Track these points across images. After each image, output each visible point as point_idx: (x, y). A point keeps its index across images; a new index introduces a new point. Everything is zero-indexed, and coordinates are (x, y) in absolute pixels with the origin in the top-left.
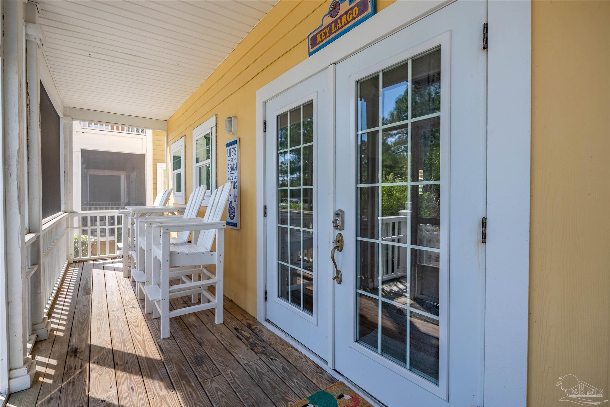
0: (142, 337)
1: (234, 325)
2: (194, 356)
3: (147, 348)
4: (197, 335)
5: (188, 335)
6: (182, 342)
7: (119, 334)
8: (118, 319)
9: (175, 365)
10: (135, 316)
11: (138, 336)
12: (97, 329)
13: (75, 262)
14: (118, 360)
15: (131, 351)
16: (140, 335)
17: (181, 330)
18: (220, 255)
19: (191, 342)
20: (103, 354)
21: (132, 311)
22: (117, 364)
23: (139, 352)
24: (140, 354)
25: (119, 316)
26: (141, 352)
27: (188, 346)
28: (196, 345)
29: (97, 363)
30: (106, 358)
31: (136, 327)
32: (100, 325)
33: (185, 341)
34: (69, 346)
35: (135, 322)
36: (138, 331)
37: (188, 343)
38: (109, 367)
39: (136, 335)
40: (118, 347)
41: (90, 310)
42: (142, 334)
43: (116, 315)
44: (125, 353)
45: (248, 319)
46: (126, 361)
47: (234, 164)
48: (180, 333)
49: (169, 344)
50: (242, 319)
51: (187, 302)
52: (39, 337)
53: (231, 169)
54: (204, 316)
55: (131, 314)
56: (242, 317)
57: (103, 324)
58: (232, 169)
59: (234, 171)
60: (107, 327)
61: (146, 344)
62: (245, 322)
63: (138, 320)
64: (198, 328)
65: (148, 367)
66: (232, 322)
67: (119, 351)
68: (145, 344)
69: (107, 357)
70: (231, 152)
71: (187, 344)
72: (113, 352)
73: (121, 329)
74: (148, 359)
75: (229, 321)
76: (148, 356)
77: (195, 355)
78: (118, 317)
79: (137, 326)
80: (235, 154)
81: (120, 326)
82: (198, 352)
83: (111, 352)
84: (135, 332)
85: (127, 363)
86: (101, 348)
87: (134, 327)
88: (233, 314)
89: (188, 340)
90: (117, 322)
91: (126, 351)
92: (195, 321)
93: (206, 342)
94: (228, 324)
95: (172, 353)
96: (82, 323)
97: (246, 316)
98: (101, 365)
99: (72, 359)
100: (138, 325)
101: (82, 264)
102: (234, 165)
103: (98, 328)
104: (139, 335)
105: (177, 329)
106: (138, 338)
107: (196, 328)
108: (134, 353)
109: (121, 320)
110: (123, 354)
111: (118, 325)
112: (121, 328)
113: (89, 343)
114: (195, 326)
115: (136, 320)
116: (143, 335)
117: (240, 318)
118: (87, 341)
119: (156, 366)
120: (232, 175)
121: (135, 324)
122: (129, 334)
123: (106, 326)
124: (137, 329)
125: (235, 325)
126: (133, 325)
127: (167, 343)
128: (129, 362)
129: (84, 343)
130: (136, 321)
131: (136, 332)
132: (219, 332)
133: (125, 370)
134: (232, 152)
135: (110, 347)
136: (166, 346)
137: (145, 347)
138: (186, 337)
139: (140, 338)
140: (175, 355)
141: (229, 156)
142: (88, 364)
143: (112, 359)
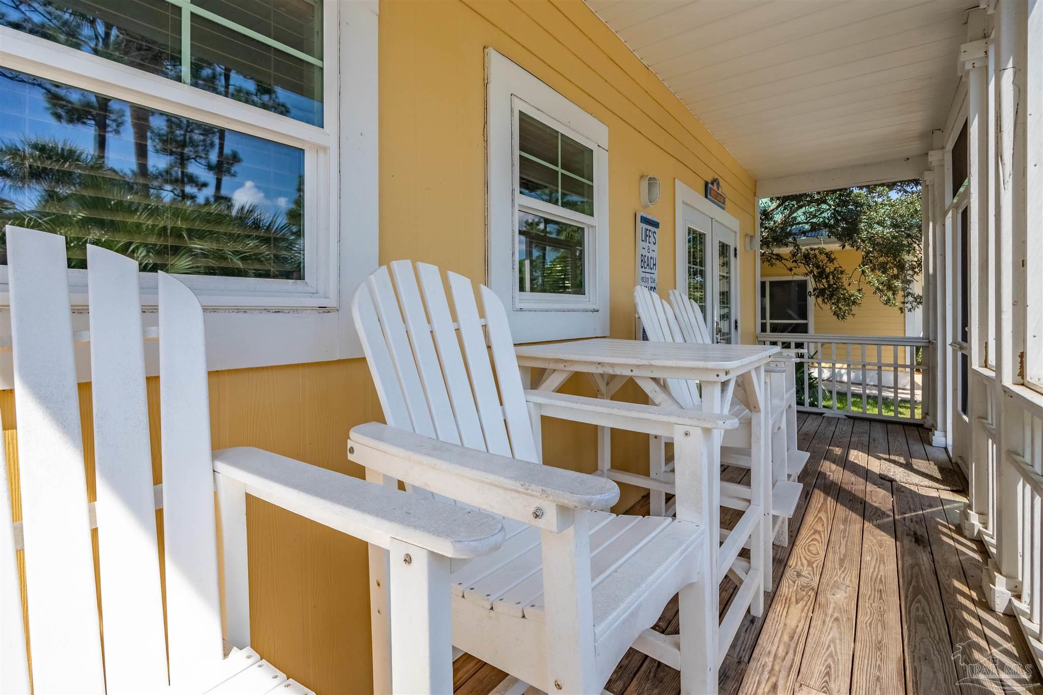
0: (820, 515)
3: (822, 502)
7: (849, 533)
8: (842, 561)
10: (809, 550)
11: (824, 519)
12: (885, 561)
14: (861, 507)
15: (840, 507)
20: (876, 520)
21: (808, 565)
22: (861, 503)
23: (832, 504)
24: (832, 500)
25: (837, 566)
26: (831, 502)
29: (884, 514)
30: (874, 514)
31: (820, 531)
32: (879, 567)
35: (816, 540)
36: (820, 525)
38: (871, 504)
39: (825, 521)
40: (857, 517)
41: (905, 627)
42: (817, 519)
43: (843, 572)
44: (850, 509)
46: (851, 502)
47: (651, 258)
53: (646, 264)
55: (813, 560)
57: (873, 565)
58: (648, 265)
59: (651, 269)
61: (819, 505)
63: (809, 540)
65: (830, 489)
67: (856, 513)
68: (821, 507)
69: (872, 514)
70: (647, 236)
72: (864, 516)
73: (843, 540)
76: (826, 495)
78: (841, 566)
79: (816, 532)
80: (655, 244)
81: (843, 546)
83: (866, 517)
84: (825, 525)
85: (850, 500)
86: (879, 527)
87: (822, 533)
90: (845, 555)
91: (847, 510)
102: (652, 260)
103: (884, 563)
104: (821, 518)
106: (826, 516)
108: (839, 505)
109: (837, 556)
110: (853, 510)
111: (846, 550)
112: (842, 542)
113: (898, 543)
115: (811, 543)
116: (816, 516)
120: (648, 276)
121: (817, 536)
122: (834, 526)
123: (868, 558)
124: (819, 528)
126: (821, 537)
128: (848, 500)
129: (907, 547)
131: (823, 525)
133: (855, 496)
134: (650, 237)
135: (867, 524)
139: (822, 515)
141: (643, 239)
143: (866, 510)
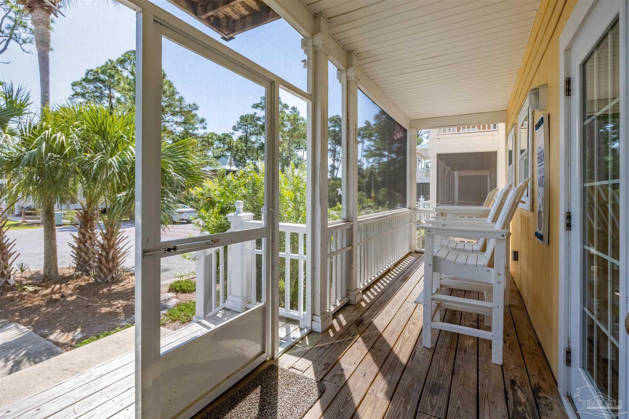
0: (409, 335)
1: (514, 376)
2: (435, 381)
3: (404, 348)
4: (459, 362)
5: (449, 356)
6: (438, 359)
7: (396, 325)
8: (406, 311)
9: (411, 378)
10: (420, 314)
11: (407, 333)
12: (386, 312)
13: (416, 252)
14: (377, 345)
15: (392, 343)
16: (409, 333)
17: (448, 348)
18: (499, 275)
19: (445, 365)
20: (373, 334)
21: (422, 309)
22: (374, 348)
23: (396, 347)
24: (395, 350)
25: (410, 309)
27: (439, 367)
28: (447, 371)
29: (364, 339)
30: (372, 338)
32: (391, 309)
33: (442, 360)
34: (361, 316)
36: (411, 328)
37: (442, 364)
38: (367, 347)
39: (407, 331)
40: (385, 335)
41: (395, 295)
42: (412, 332)
43: (408, 307)
44: (386, 341)
45: (544, 380)
46: (381, 348)
48: (445, 350)
49: (424, 355)
50: (533, 373)
51: (479, 322)
52: (351, 301)
54: (485, 346)
55: (419, 311)
56: (537, 372)
57: (393, 310)
60: (394, 313)
61: (407, 344)
62: (534, 381)
64: (466, 355)
65: (391, 365)
66: (515, 370)
67: (383, 338)
68: (406, 342)
71: (439, 365)
72: (381, 335)
73: (401, 320)
74: (396, 358)
75: (512, 367)
76: (398, 356)
77: (437, 381)
78: (407, 309)
81: (403, 317)
82: (443, 379)
83: (379, 335)
85: (380, 351)
86: (376, 329)
87: (411, 324)
88: (527, 362)
89: (444, 361)
90: (404, 313)
91: (388, 341)
92: (470, 346)
93: (461, 374)
94: (507, 371)
95: (419, 365)
96: (382, 303)
97: (545, 374)
98: (364, 342)
99: (355, 326)
100: (416, 322)
101: (419, 255)
105: (444, 344)
106: (405, 334)
107: (465, 354)
108: (392, 346)
110: (385, 341)
113: (373, 320)
114: (466, 351)
117: (533, 371)
118: (373, 318)
119: (397, 367)
122: (403, 328)
125: (516, 377)
126: (412, 322)
127: (424, 352)
128: (382, 351)
129: (370, 319)
130: (417, 319)
131: (409, 329)
132: (486, 373)
133: (373, 356)
135: (381, 332)
136: (419, 354)
137: (404, 346)
138: (446, 357)
139: (407, 335)
140: (420, 369)
142: (359, 336)
143: (374, 342)
